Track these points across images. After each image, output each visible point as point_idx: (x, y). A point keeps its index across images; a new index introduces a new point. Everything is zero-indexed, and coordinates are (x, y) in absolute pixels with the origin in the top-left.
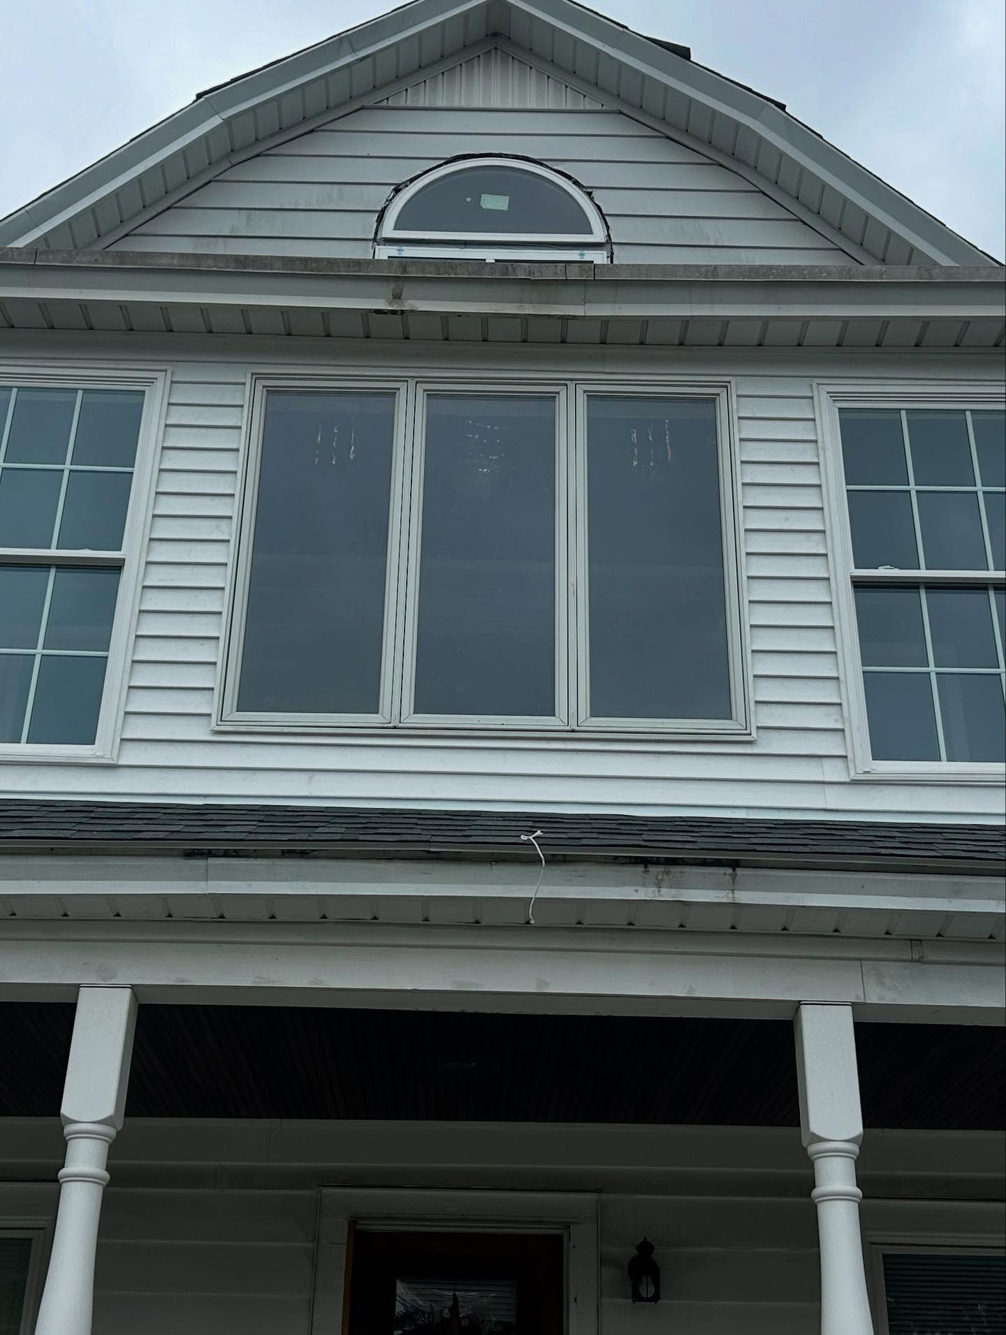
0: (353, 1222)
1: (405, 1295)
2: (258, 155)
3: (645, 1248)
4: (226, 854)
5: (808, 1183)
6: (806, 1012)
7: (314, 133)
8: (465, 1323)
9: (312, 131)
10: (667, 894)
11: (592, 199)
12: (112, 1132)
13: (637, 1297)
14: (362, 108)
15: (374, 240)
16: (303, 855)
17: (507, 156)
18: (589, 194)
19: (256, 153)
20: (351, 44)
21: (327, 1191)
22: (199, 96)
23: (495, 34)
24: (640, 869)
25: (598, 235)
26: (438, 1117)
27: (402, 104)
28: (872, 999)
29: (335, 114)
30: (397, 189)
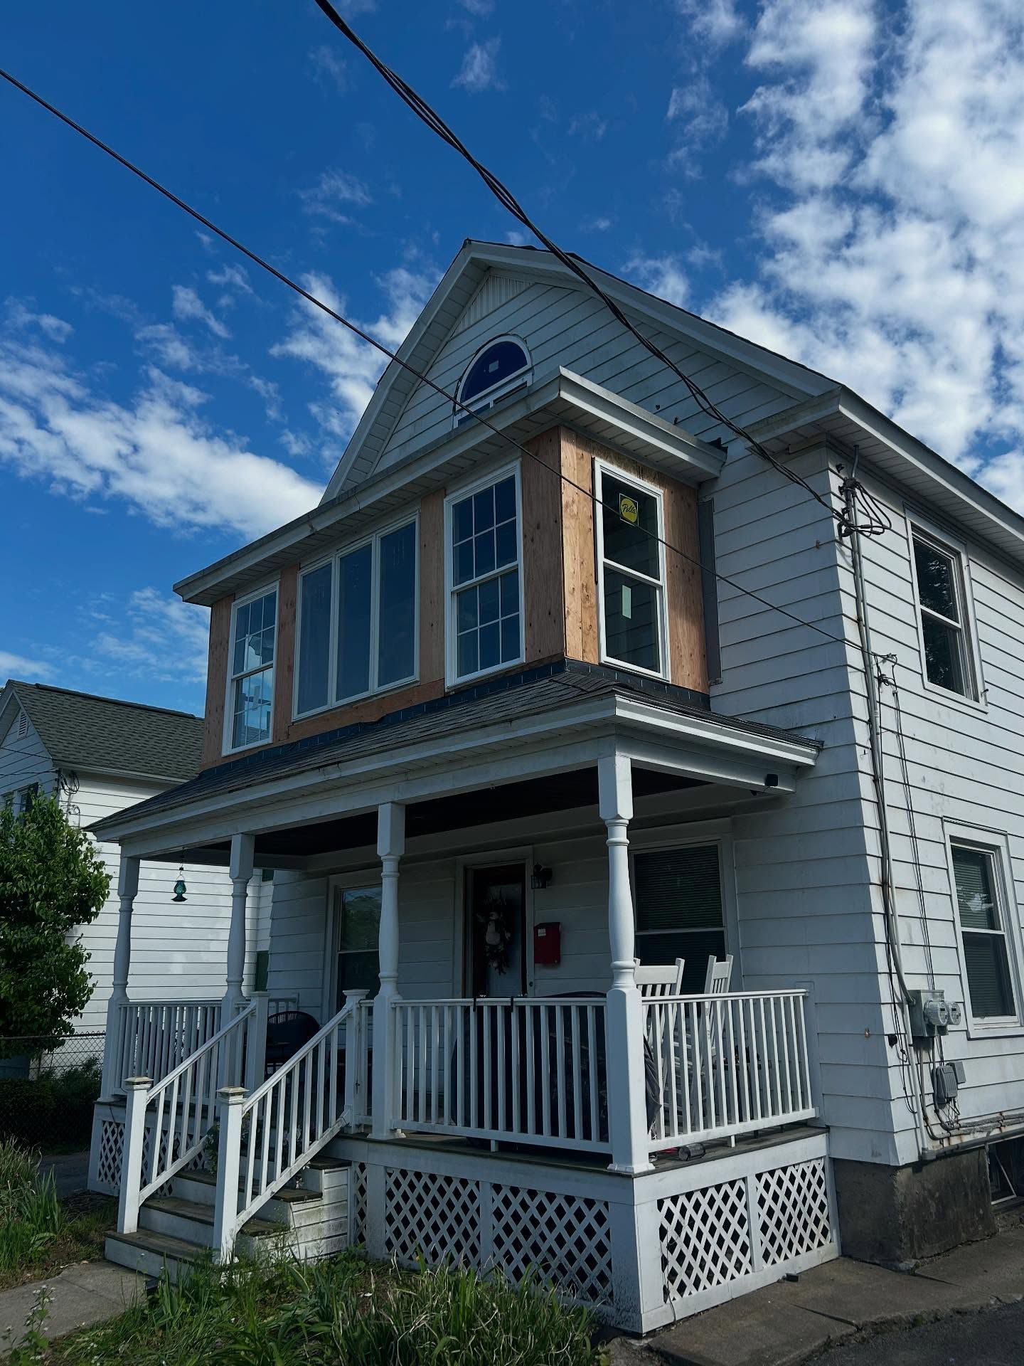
0: (465, 867)
11: (526, 343)
17: (496, 338)
21: (457, 857)
23: (489, 268)
29: (438, 353)
30: (460, 380)
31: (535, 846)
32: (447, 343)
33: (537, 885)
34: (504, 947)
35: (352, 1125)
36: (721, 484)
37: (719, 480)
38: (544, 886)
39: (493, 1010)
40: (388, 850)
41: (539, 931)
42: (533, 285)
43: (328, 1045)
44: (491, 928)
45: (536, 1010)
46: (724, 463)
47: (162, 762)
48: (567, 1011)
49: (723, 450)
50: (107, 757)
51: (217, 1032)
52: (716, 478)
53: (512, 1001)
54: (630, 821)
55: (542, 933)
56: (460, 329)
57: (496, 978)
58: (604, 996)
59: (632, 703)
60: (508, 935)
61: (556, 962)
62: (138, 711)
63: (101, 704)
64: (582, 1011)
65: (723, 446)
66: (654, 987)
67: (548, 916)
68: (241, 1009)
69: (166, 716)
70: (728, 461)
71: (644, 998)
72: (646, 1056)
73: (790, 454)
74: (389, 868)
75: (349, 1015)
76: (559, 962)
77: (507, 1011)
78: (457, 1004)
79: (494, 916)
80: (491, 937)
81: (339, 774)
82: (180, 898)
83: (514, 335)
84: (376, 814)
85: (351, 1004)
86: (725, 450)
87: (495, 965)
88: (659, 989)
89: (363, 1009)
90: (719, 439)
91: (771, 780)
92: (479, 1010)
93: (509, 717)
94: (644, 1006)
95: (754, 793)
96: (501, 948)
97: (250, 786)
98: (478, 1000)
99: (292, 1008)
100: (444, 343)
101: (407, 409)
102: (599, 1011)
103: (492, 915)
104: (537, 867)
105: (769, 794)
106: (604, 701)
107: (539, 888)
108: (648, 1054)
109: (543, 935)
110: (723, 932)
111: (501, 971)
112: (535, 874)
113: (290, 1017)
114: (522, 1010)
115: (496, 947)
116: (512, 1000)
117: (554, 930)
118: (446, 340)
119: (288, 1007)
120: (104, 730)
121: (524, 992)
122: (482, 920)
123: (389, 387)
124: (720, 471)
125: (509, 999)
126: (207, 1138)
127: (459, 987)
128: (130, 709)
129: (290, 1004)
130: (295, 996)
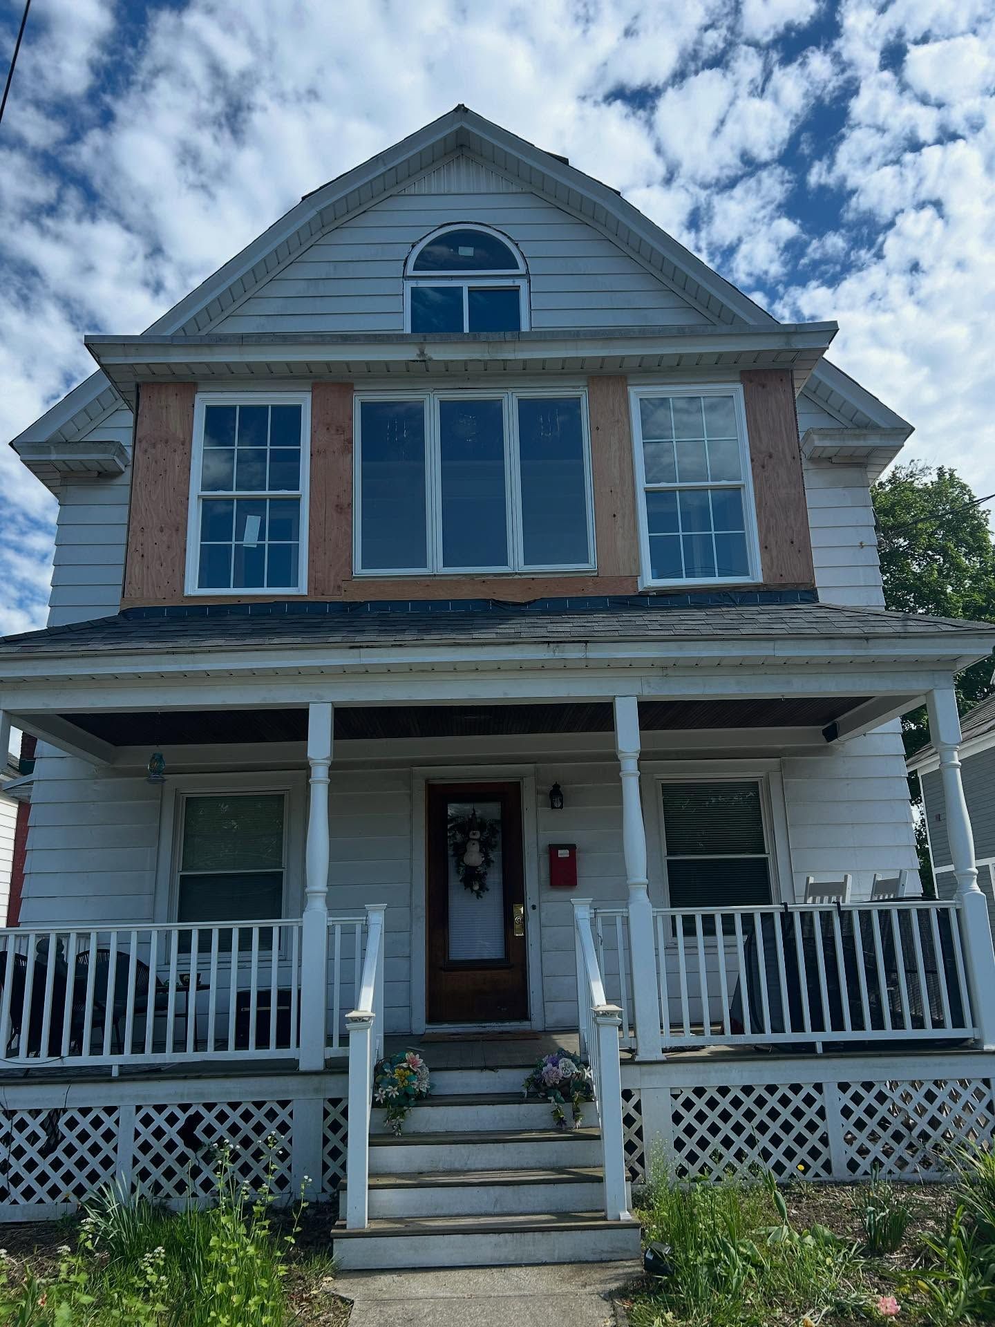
0: (427, 781)
1: (451, 810)
2: (337, 228)
3: (556, 787)
4: (367, 647)
5: (618, 769)
6: (618, 700)
8: (479, 820)
9: (365, 211)
10: (558, 655)
11: (518, 248)
12: (329, 762)
13: (553, 807)
15: (403, 277)
16: (400, 646)
17: (471, 223)
18: (517, 244)
19: (335, 227)
20: (383, 161)
21: (416, 768)
22: (304, 198)
23: (462, 146)
24: (546, 645)
25: (522, 270)
26: (462, 734)
27: (412, 192)
28: (646, 693)
29: (377, 201)
30: (413, 245)
31: (540, 765)
32: (391, 196)
33: (556, 805)
34: (485, 869)
38: (561, 807)
41: (561, 851)
42: (527, 193)
44: (473, 848)
55: (564, 853)
56: (414, 191)
76: (576, 884)
79: (477, 835)
80: (474, 858)
83: (500, 231)
87: (476, 888)
96: (482, 869)
100: (387, 194)
103: (474, 835)
107: (555, 808)
109: (564, 856)
115: (476, 868)
118: (392, 192)
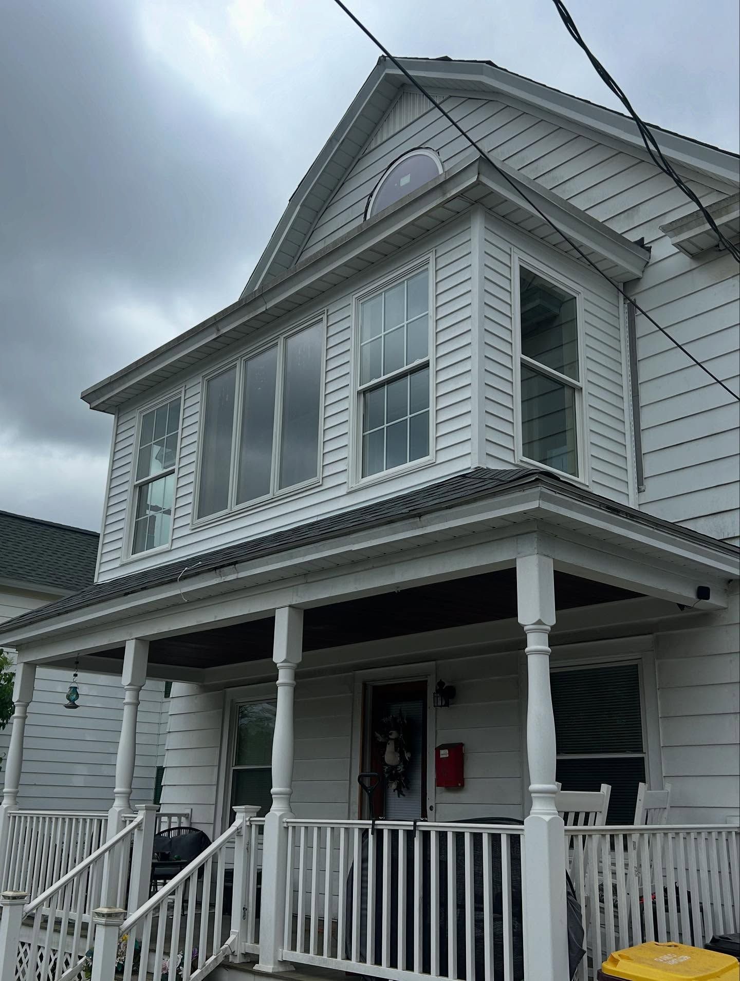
0: (364, 683)
2: (327, 208)
7: (345, 184)
10: (224, 579)
14: (359, 160)
17: (408, 152)
18: (438, 153)
19: (325, 208)
21: (357, 672)
22: (290, 201)
23: (402, 85)
24: (214, 572)
29: (350, 170)
30: (371, 195)
31: (439, 662)
33: (440, 703)
34: (404, 768)
35: (238, 953)
36: (646, 283)
37: (641, 280)
38: (447, 705)
39: (394, 834)
40: (283, 657)
41: (442, 752)
42: (448, 98)
43: (215, 863)
44: (390, 748)
45: (442, 836)
46: (648, 263)
47: (72, 578)
48: (477, 838)
49: (647, 250)
50: (20, 571)
51: (103, 845)
52: (639, 279)
53: (415, 826)
54: (552, 627)
55: (444, 754)
56: (373, 147)
57: (394, 801)
58: (522, 823)
59: (558, 495)
60: (407, 756)
61: (460, 785)
62: (53, 530)
63: (16, 521)
64: (495, 839)
65: (646, 246)
66: (577, 815)
67: (452, 737)
68: (128, 822)
69: (78, 535)
70: (652, 261)
71: (567, 827)
72: (568, 893)
73: (720, 250)
74: (284, 677)
75: (238, 832)
76: (463, 785)
77: (410, 835)
78: (354, 826)
79: (394, 735)
80: (390, 757)
81: (236, 575)
82: (74, 706)
83: (427, 148)
84: (272, 619)
85: (241, 821)
86: (649, 250)
87: (394, 786)
88: (582, 817)
89: (253, 827)
90: (642, 239)
91: (703, 593)
92: (379, 834)
93: (418, 511)
94: (567, 837)
95: (682, 607)
96: (401, 769)
97: (145, 588)
98: (377, 822)
99: (185, 824)
100: (356, 160)
101: (317, 227)
102: (515, 841)
103: (391, 734)
104: (441, 684)
105: (698, 610)
106: (527, 492)
107: (441, 706)
108: (570, 891)
109: (444, 756)
110: (643, 759)
111: (400, 793)
112: (437, 691)
113: (183, 832)
114: (426, 835)
115: (394, 767)
116: (415, 823)
117: (457, 751)
118: (359, 157)
119: (180, 823)
120: (18, 546)
121: (424, 816)
122: (381, 739)
123: (300, 204)
124: (643, 272)
125: (412, 823)
126: (86, 960)
127: (355, 808)
128: (45, 527)
129: (183, 819)
130: (188, 811)
